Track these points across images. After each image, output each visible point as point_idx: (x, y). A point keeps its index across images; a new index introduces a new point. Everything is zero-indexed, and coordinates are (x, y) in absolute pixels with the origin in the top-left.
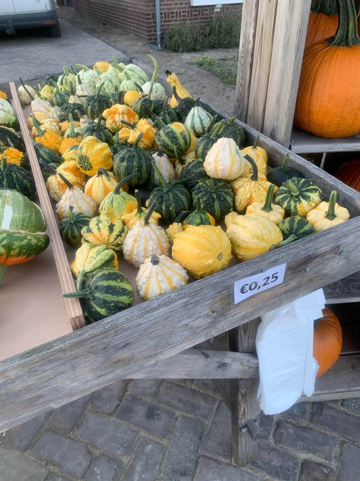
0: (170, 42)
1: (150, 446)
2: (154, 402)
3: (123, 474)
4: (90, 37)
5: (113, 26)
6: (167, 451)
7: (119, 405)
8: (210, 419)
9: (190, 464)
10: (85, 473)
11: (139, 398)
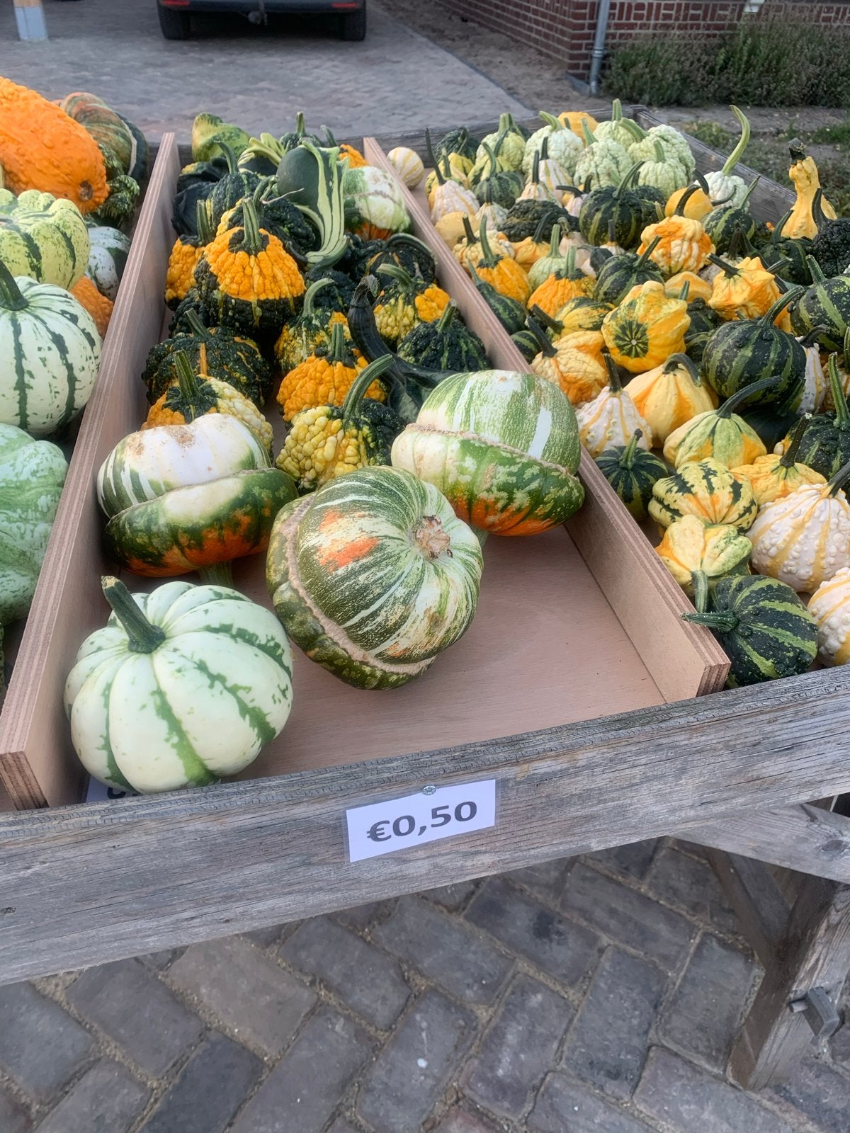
0: (623, 78)
1: (539, 997)
2: (553, 904)
3: (477, 1042)
4: (432, 49)
5: (486, 27)
6: (578, 1016)
7: (473, 893)
8: (681, 969)
9: (629, 1057)
10: (395, 1021)
11: (517, 887)
